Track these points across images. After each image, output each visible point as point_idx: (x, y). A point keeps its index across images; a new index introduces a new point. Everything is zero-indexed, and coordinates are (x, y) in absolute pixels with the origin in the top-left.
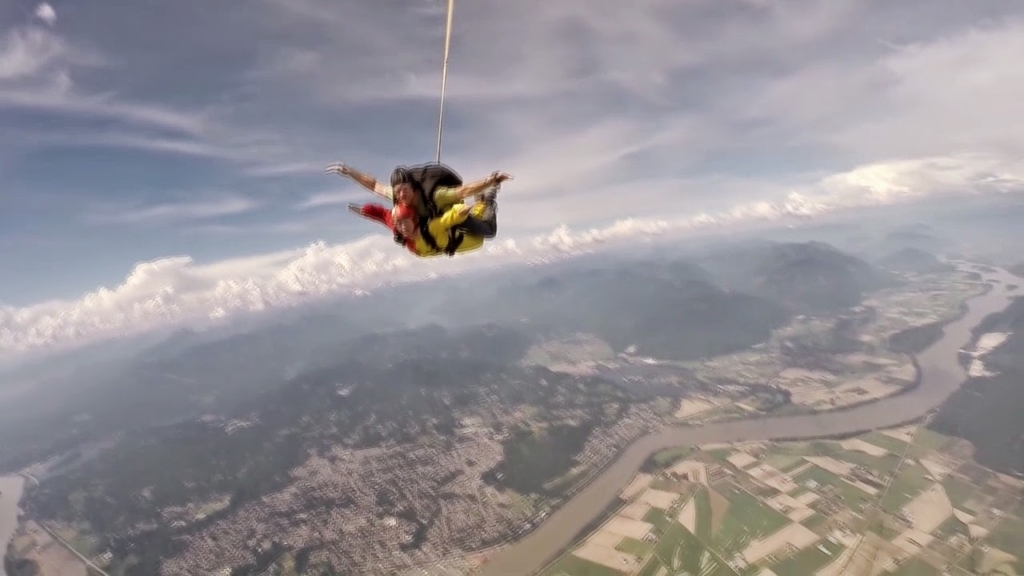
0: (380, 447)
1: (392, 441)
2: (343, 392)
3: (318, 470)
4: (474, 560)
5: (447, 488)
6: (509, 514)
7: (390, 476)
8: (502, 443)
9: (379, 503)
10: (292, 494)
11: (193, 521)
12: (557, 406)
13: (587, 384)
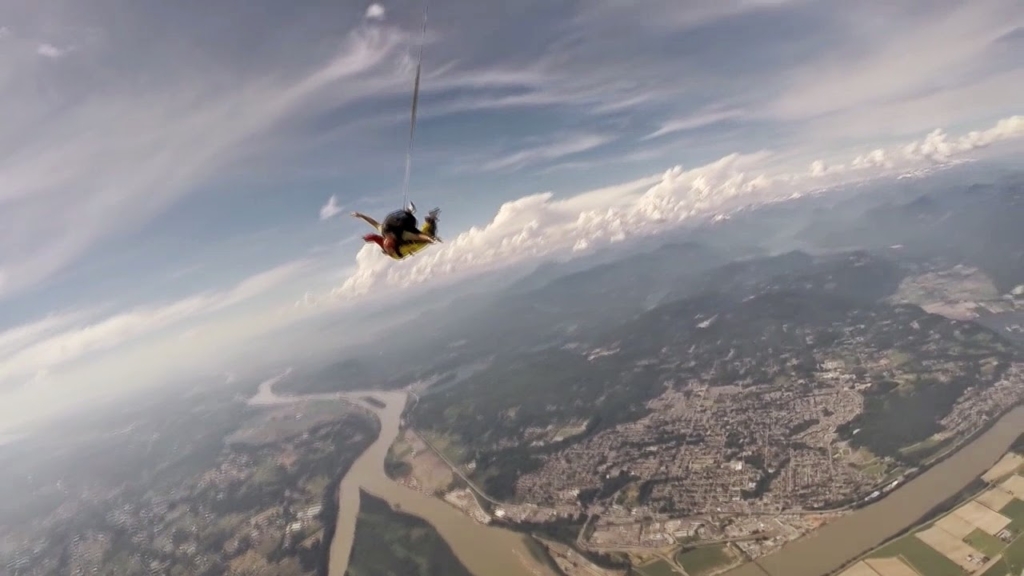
0: (737, 385)
1: (749, 380)
2: (704, 325)
3: (675, 405)
4: (812, 521)
5: (798, 437)
6: (859, 476)
7: (744, 417)
8: (864, 393)
9: (729, 445)
10: (645, 426)
11: (551, 442)
12: (927, 355)
13: (964, 332)
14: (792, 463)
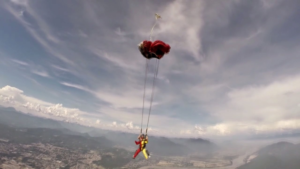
7: (63, 153)
9: (57, 157)
10: (29, 147)
14: (78, 165)
